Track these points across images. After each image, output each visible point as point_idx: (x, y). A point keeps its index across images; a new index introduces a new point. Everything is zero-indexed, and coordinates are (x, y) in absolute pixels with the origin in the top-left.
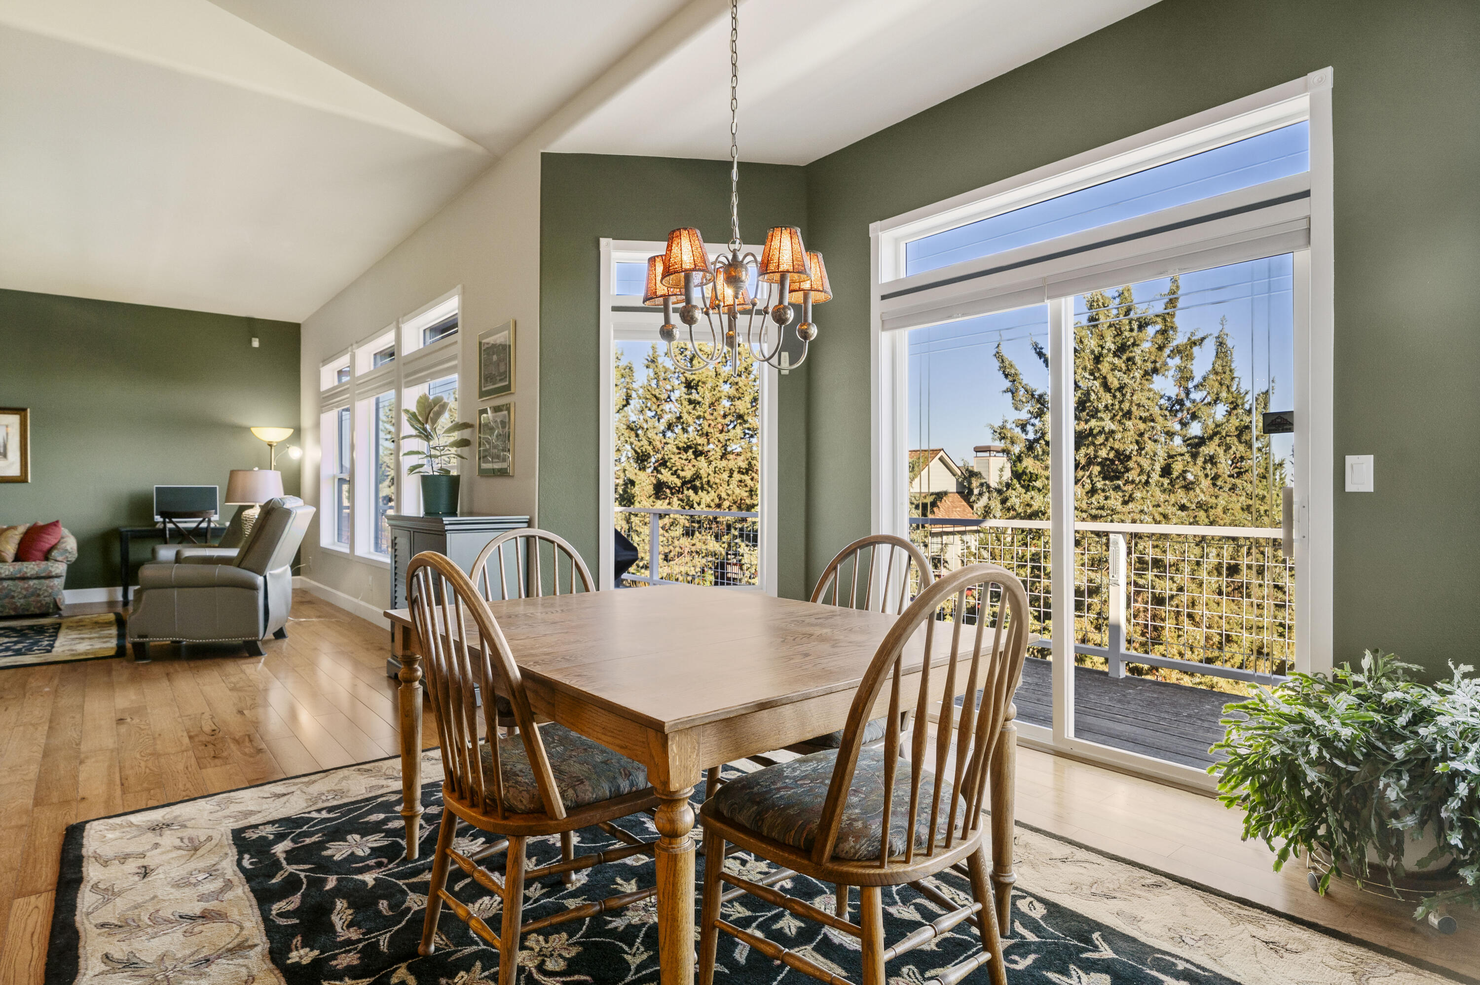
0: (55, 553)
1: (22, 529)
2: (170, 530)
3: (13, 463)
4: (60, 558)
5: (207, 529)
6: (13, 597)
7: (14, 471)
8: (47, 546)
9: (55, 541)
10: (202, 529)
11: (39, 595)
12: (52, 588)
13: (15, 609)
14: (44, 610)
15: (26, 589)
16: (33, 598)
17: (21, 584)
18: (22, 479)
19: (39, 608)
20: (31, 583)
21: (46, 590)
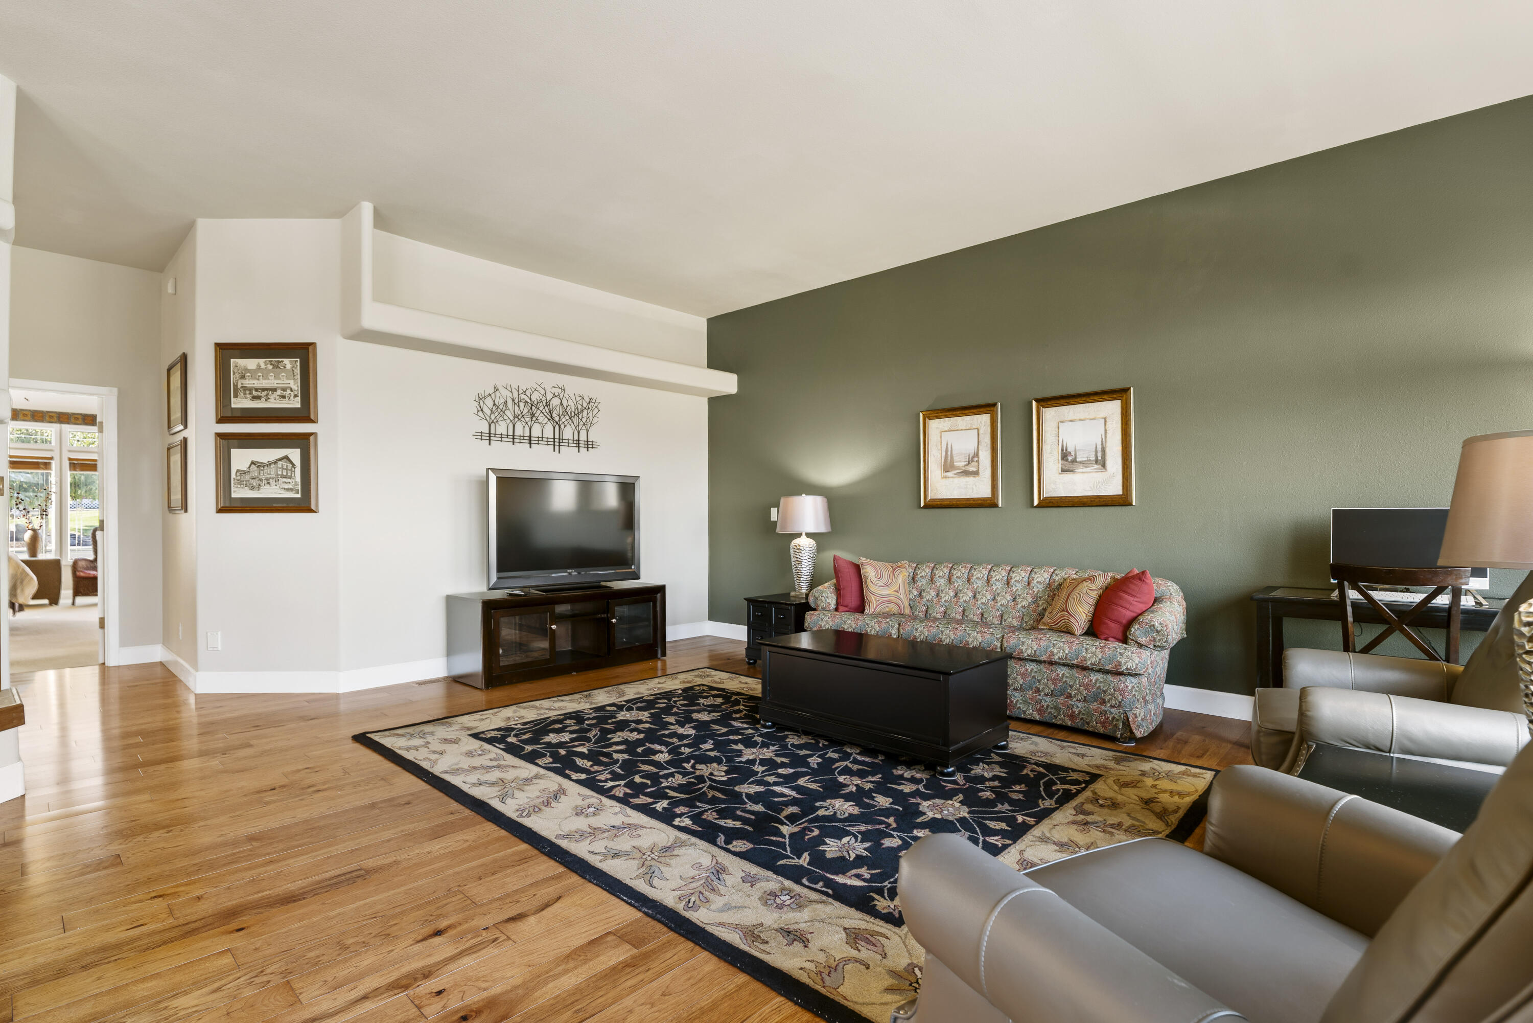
0: (1135, 629)
1: (1102, 581)
2: (1355, 605)
3: (1113, 476)
4: (1143, 640)
5: (1449, 610)
6: (1070, 696)
7: (1114, 488)
8: (1129, 615)
9: (1139, 607)
10: (1438, 609)
11: (1103, 702)
12: (1122, 692)
13: (1072, 716)
14: (1109, 730)
15: (1087, 686)
16: (1095, 706)
17: (1078, 675)
18: (1122, 501)
19: (1103, 724)
20: (1094, 677)
21: (1113, 695)
